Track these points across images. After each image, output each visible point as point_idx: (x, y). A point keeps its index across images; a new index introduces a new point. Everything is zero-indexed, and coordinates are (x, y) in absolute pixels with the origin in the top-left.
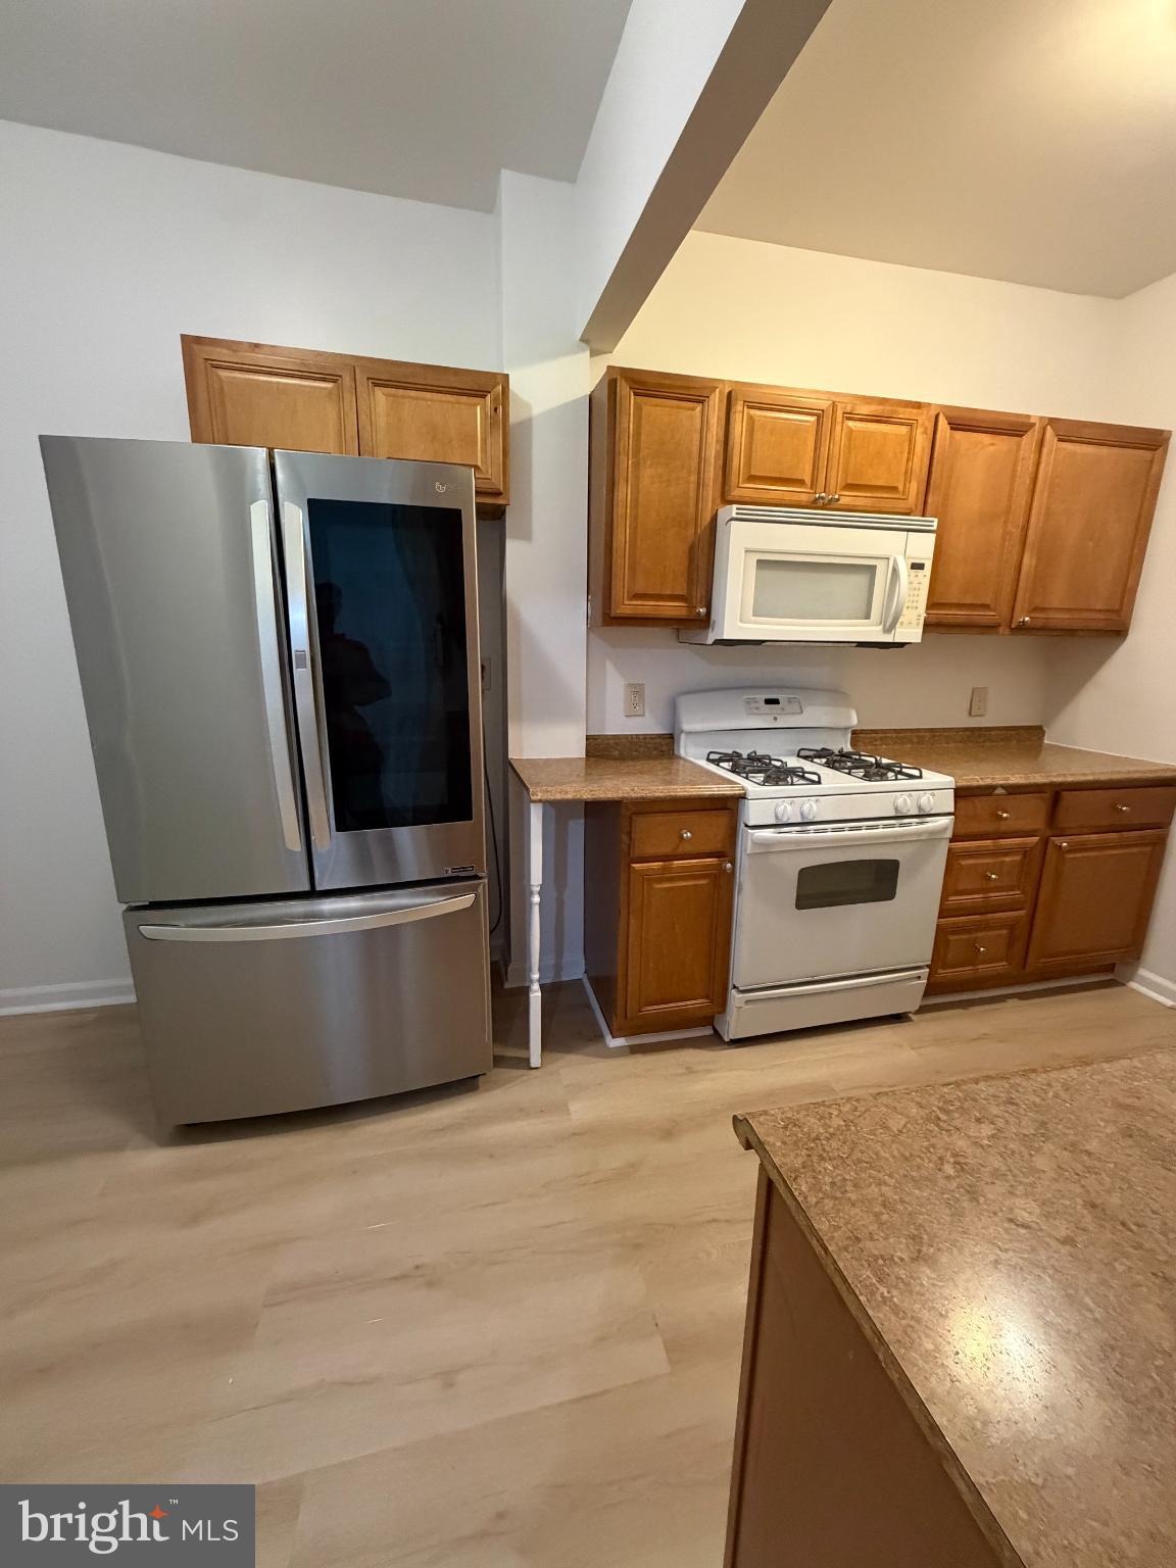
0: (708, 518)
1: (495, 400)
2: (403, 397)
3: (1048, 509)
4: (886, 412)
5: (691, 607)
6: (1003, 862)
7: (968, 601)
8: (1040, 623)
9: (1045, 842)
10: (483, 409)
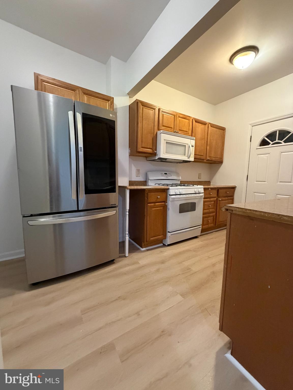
0: (156, 133)
1: (111, 102)
2: (90, 98)
3: (210, 139)
4: (185, 117)
5: (153, 151)
6: (211, 203)
7: (200, 154)
8: (211, 160)
9: (217, 199)
10: (109, 104)
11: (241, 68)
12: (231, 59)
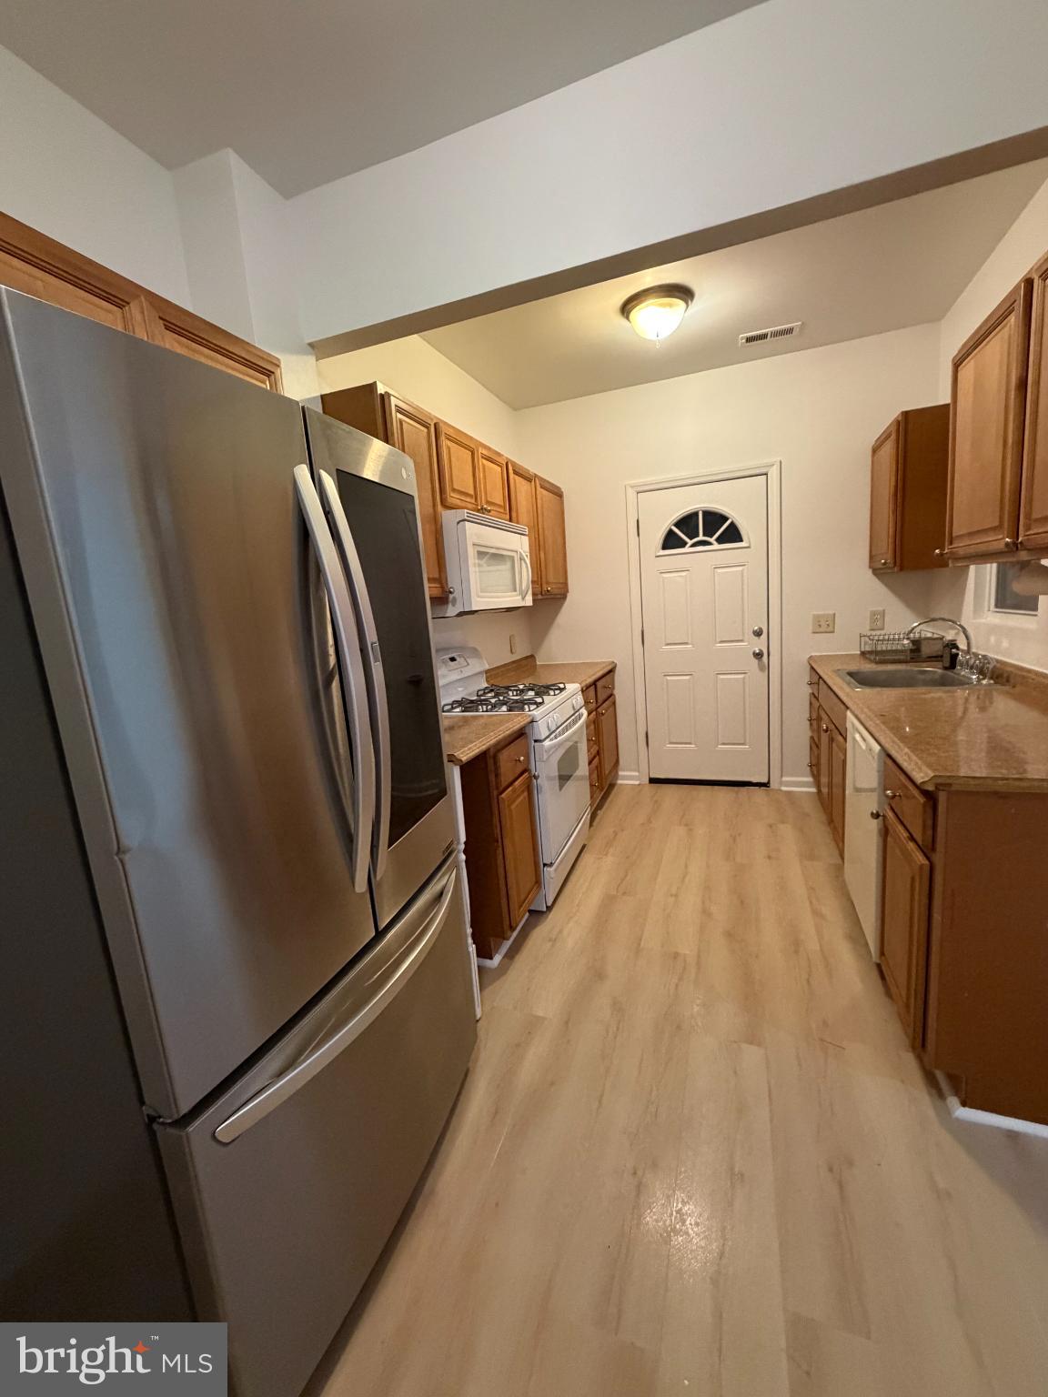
4: (491, 456)
6: (591, 729)
9: (597, 713)
11: (653, 338)
12: (626, 308)
